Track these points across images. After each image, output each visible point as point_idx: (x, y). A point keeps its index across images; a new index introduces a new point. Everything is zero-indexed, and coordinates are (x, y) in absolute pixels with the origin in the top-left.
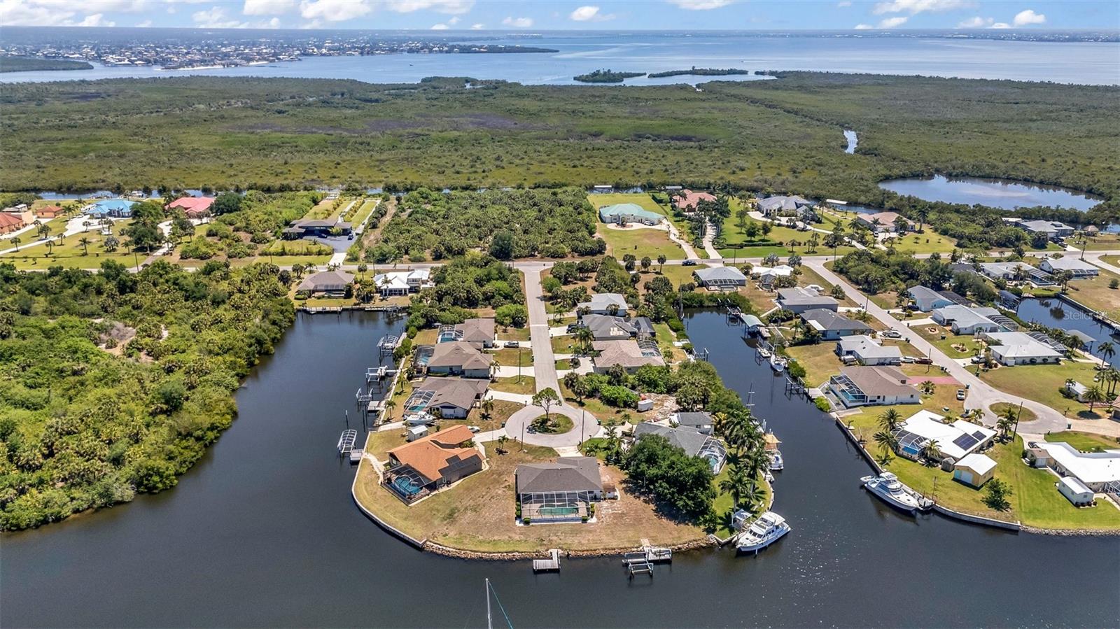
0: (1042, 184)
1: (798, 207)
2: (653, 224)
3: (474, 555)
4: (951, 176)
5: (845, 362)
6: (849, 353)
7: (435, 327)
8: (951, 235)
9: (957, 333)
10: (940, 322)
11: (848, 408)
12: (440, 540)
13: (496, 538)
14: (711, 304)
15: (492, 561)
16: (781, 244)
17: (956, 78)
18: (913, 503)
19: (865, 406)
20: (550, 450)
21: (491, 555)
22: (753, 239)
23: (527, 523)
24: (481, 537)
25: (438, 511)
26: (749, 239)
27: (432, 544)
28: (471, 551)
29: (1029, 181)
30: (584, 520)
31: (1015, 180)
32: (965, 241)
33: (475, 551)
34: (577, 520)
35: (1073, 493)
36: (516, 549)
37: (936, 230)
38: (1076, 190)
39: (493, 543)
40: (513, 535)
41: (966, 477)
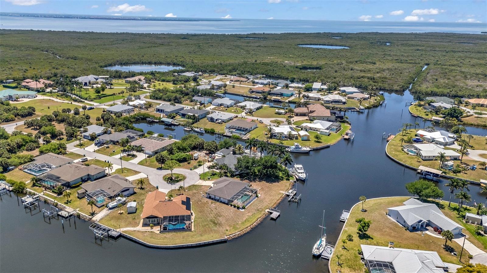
0: (155, 64)
1: (97, 80)
2: (35, 97)
3: (249, 229)
4: (121, 64)
5: (219, 123)
6: (217, 120)
7: (10, 170)
8: (166, 81)
9: (228, 107)
10: (217, 106)
11: (245, 135)
12: (228, 233)
13: (244, 219)
14: (134, 120)
15: (256, 227)
16: (114, 94)
17: (51, 31)
18: (308, 149)
19: (249, 132)
20: (194, 185)
21: (253, 225)
22: (99, 94)
23: (243, 208)
24: (240, 222)
25: (207, 225)
26: (97, 95)
27: (229, 236)
28: (246, 228)
29: (150, 63)
30: (257, 196)
31: (145, 63)
32: (176, 82)
33: (247, 227)
34: (255, 198)
35: (326, 132)
36: (257, 217)
37: (159, 81)
38: (168, 64)
39: (247, 221)
40: (248, 215)
41: (305, 138)
